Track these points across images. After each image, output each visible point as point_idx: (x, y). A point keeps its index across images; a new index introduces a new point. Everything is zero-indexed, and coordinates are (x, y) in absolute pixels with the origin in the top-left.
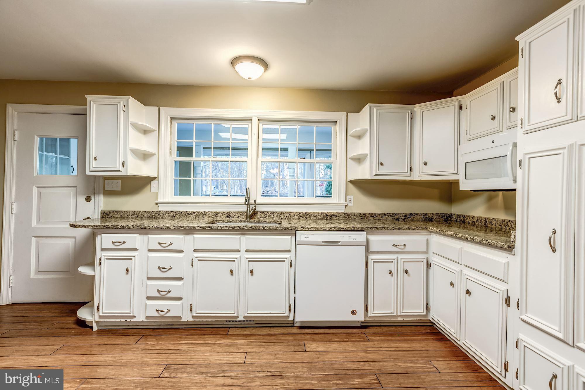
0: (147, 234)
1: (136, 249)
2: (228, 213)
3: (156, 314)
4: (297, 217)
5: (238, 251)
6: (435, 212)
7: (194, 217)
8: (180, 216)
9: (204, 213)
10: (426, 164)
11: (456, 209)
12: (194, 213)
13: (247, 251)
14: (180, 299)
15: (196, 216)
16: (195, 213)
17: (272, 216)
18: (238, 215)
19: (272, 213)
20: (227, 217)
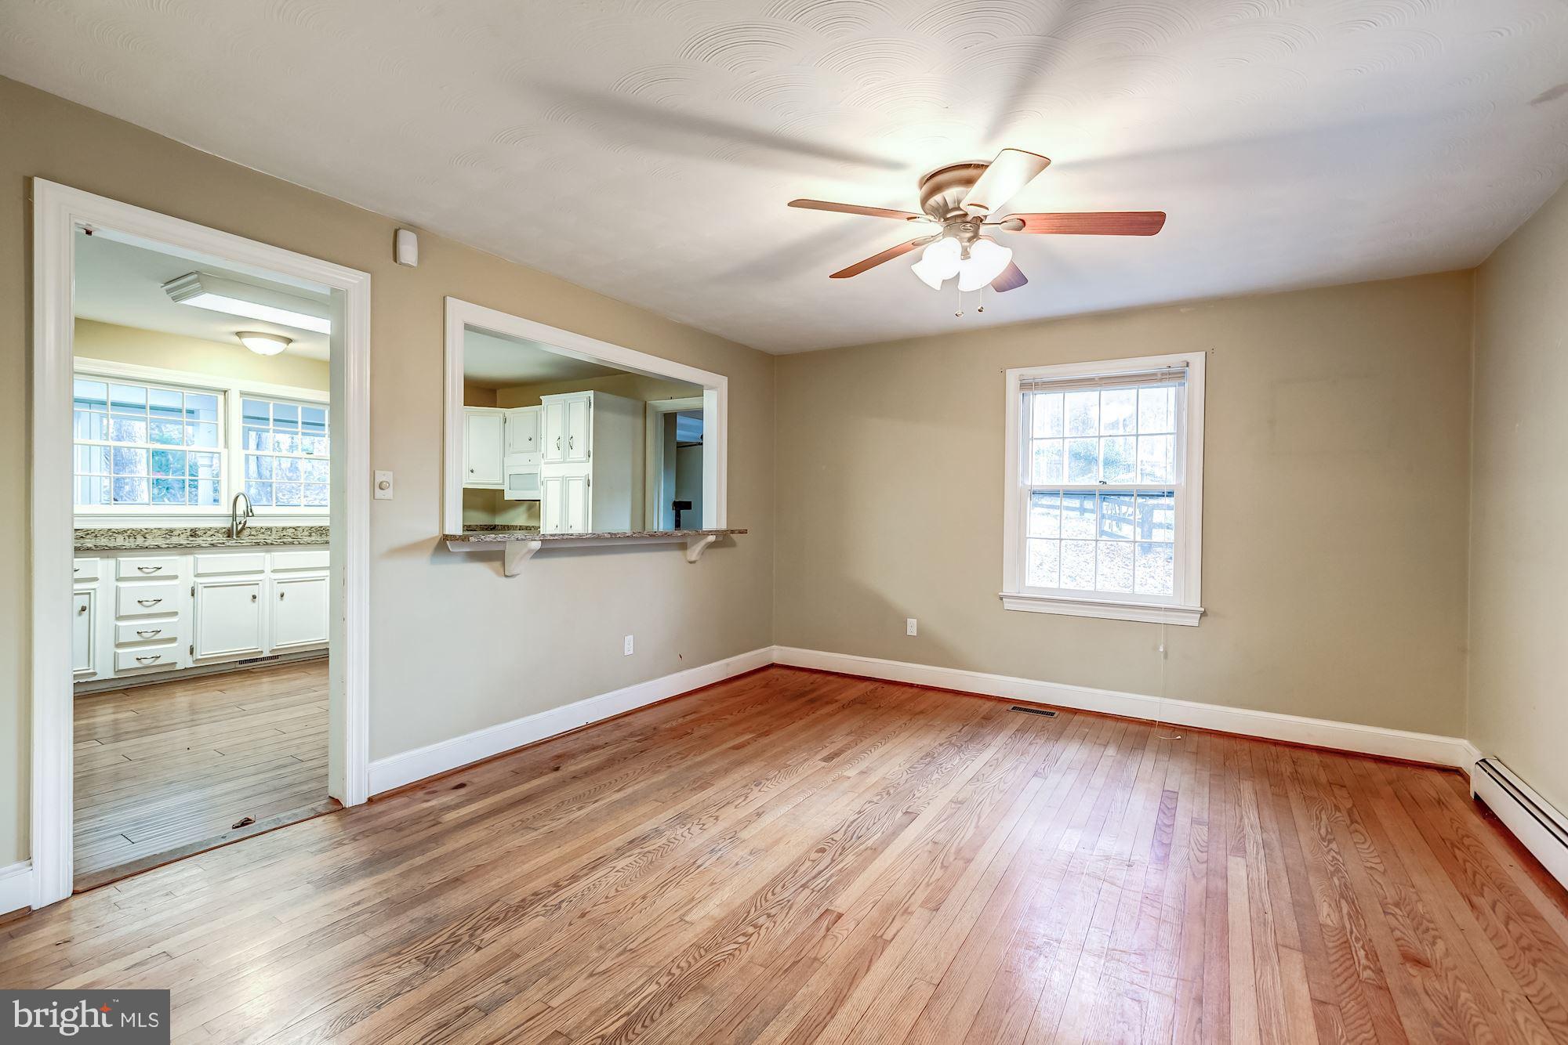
0: (115, 557)
1: (95, 579)
2: (192, 530)
3: (137, 664)
4: (307, 533)
5: (262, 572)
6: (479, 524)
7: (127, 537)
8: (96, 536)
9: (146, 531)
10: (472, 471)
11: (499, 521)
12: (125, 531)
13: (274, 571)
14: (173, 640)
15: (129, 537)
16: (129, 532)
17: (269, 533)
18: (211, 533)
19: (269, 529)
20: (191, 536)
